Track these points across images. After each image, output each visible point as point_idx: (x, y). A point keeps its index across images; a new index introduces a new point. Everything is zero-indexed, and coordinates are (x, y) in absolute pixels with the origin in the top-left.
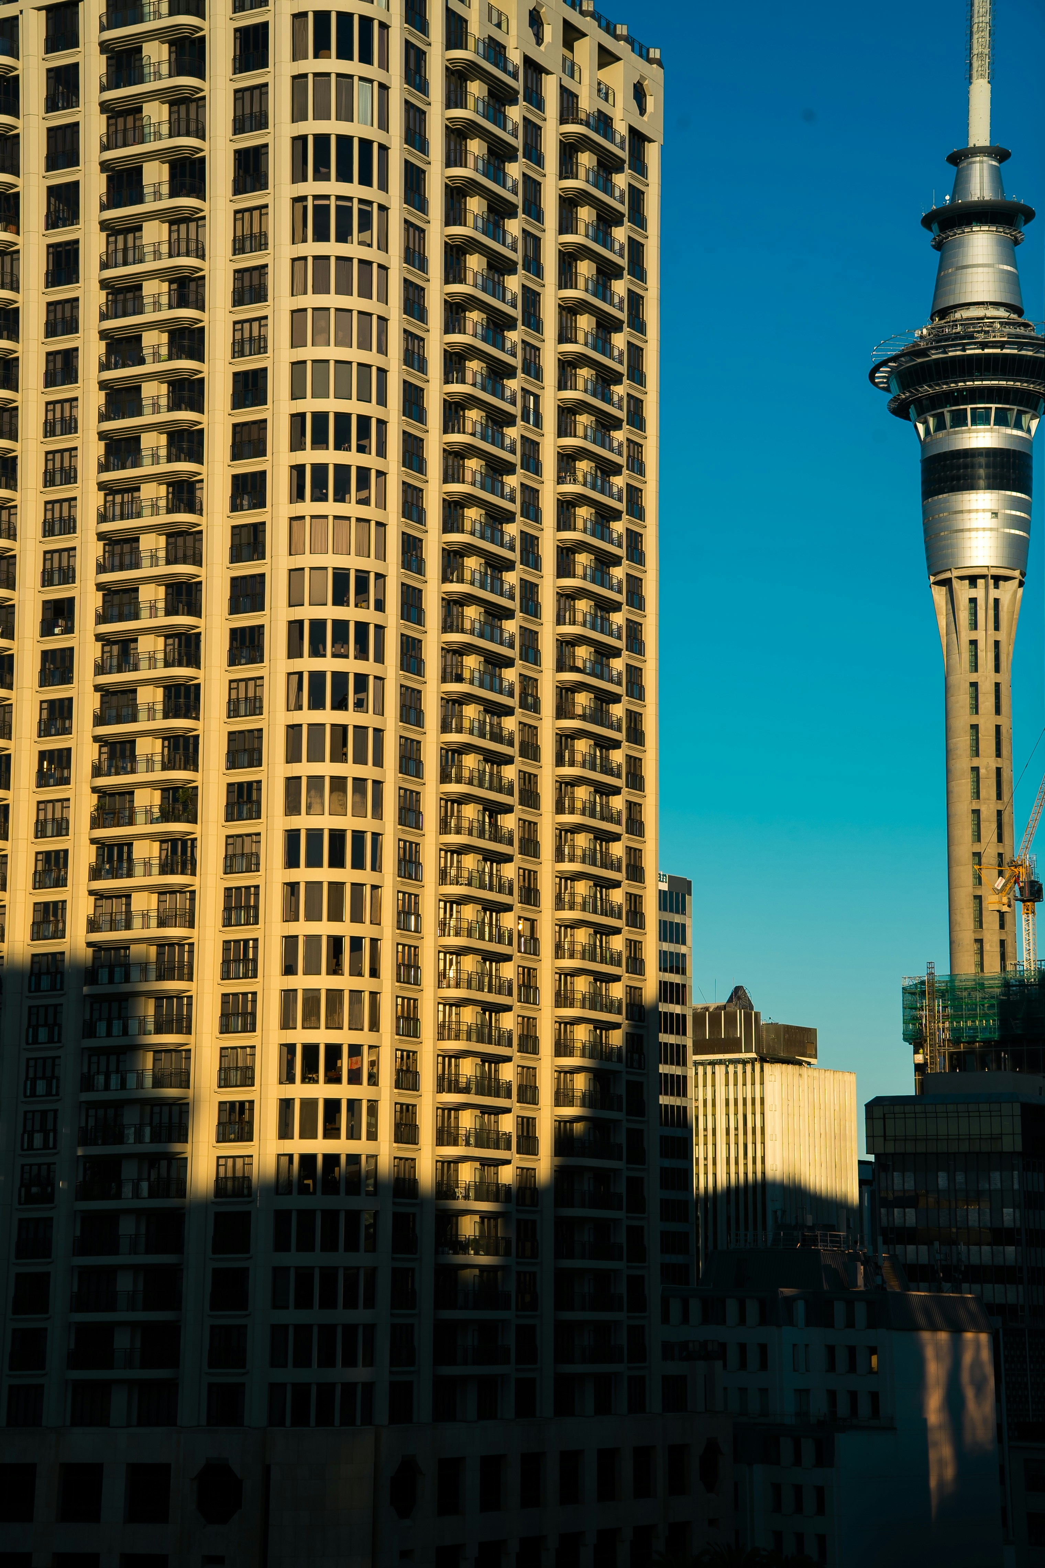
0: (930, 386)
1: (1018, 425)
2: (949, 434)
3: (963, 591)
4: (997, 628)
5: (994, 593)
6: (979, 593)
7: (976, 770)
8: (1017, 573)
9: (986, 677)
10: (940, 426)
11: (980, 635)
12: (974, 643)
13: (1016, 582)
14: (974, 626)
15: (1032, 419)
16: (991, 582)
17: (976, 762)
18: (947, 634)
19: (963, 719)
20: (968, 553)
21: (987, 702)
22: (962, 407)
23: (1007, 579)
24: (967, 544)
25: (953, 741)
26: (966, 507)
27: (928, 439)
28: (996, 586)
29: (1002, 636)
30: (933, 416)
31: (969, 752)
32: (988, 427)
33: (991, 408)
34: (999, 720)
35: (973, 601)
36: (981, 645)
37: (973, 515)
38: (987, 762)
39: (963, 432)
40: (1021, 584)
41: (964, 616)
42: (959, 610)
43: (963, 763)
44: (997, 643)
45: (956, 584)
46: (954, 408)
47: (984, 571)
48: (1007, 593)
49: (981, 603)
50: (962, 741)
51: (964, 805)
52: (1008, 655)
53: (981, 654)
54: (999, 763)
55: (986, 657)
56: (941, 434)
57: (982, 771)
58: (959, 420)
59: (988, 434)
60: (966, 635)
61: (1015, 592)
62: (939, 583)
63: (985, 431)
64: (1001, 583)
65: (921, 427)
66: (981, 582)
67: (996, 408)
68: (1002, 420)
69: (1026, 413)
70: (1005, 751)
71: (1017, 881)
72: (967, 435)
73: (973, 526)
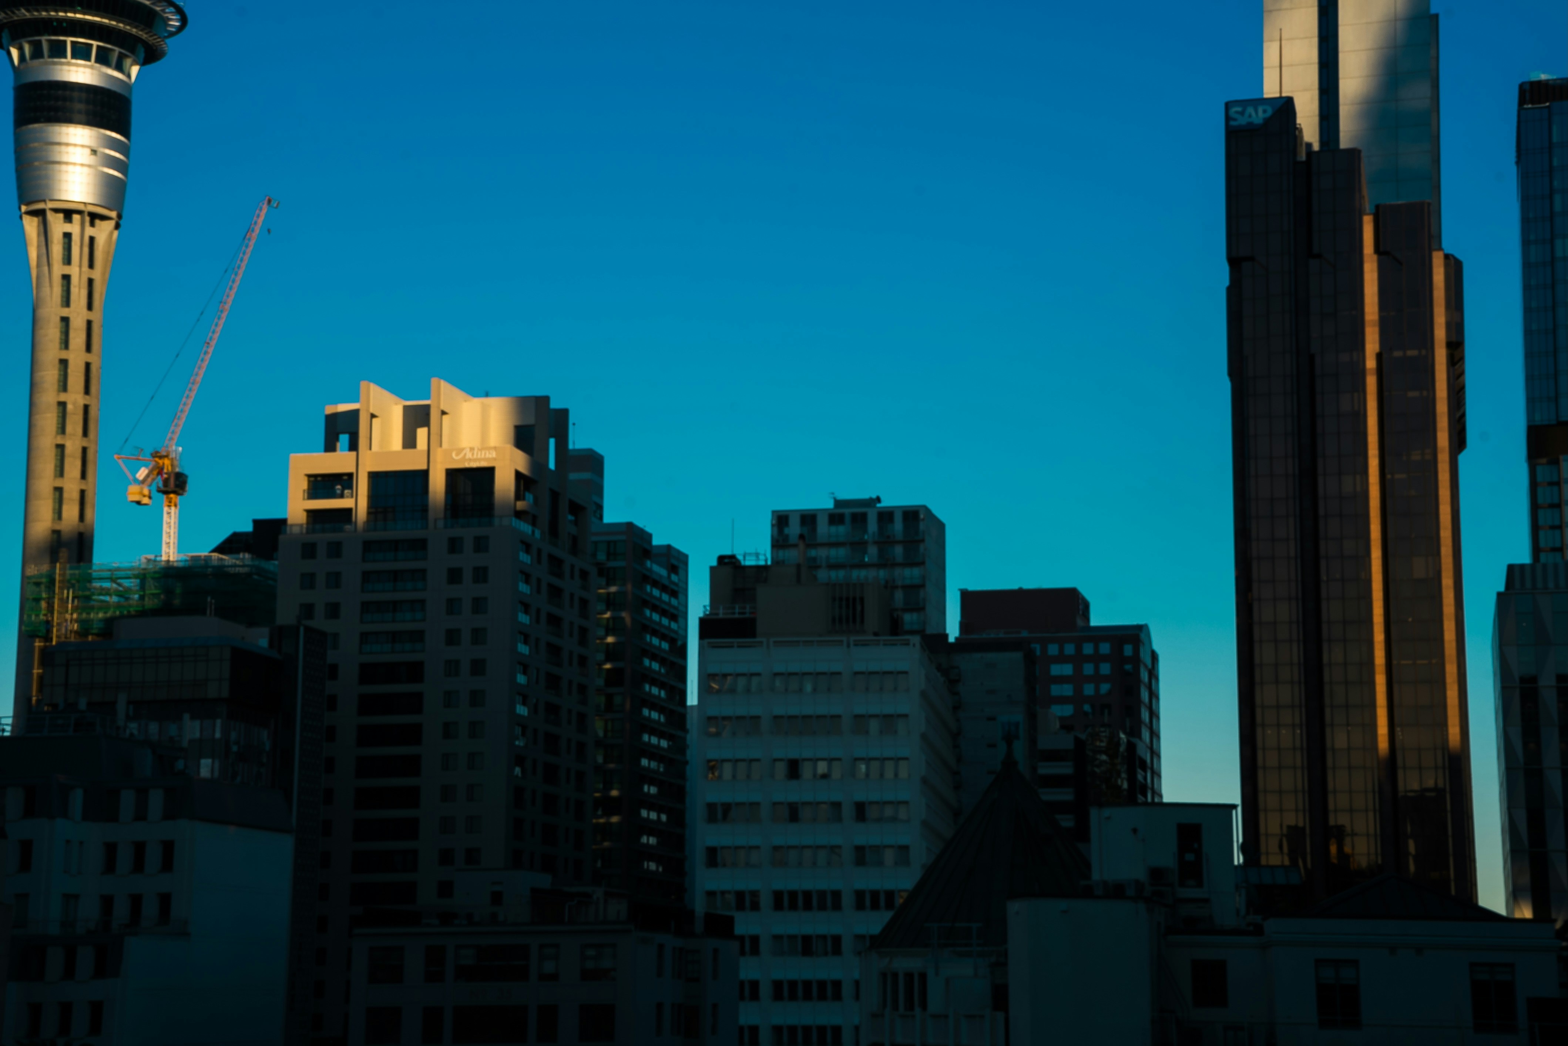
0: (28, 11)
1: (119, 68)
2: (47, 63)
3: (58, 226)
4: (91, 265)
5: (89, 231)
6: (74, 228)
7: (62, 405)
8: (113, 214)
9: (78, 314)
10: (37, 53)
11: (74, 271)
12: (66, 278)
13: (111, 224)
14: (67, 260)
15: (132, 65)
16: (87, 219)
17: (63, 397)
18: (39, 265)
19: (51, 353)
20: (64, 186)
21: (78, 338)
22: (62, 38)
23: (103, 218)
24: (64, 177)
25: (39, 375)
26: (64, 140)
27: (22, 67)
28: (92, 224)
29: (96, 274)
30: (30, 42)
31: (56, 387)
32: (88, 63)
33: (91, 45)
34: (90, 358)
35: (67, 236)
36: (75, 280)
37: (71, 149)
38: (75, 398)
39: (62, 64)
40: (117, 226)
41: (57, 249)
42: (52, 242)
43: (49, 397)
44: (91, 282)
45: (50, 216)
46: (53, 38)
47: (81, 207)
48: (103, 232)
49: (76, 239)
50: (49, 375)
51: (47, 439)
52: (101, 294)
53: (74, 290)
54: (87, 400)
55: (79, 294)
56: (37, 62)
57: (70, 407)
58: (58, 51)
59: (88, 70)
60: (58, 269)
61: (111, 234)
62: (33, 213)
63: (85, 66)
64: (97, 222)
65: (15, 53)
66: (76, 218)
67: (98, 47)
68: (103, 59)
69: (127, 56)
70: (93, 389)
71: (160, 473)
72: (66, 68)
73: (71, 160)
